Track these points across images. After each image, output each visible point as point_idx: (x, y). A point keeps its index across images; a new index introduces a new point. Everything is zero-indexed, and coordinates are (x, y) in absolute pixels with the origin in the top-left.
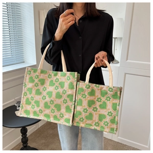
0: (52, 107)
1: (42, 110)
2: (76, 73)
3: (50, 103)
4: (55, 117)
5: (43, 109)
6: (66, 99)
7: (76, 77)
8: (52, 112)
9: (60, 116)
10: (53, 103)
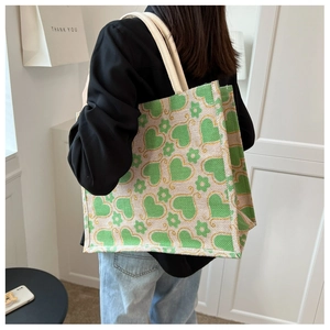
0: (169, 208)
1: (141, 224)
2: (214, 85)
3: (161, 199)
4: (185, 237)
5: (145, 219)
6: (203, 176)
7: (217, 96)
8: (171, 224)
9: (199, 233)
10: (169, 196)
